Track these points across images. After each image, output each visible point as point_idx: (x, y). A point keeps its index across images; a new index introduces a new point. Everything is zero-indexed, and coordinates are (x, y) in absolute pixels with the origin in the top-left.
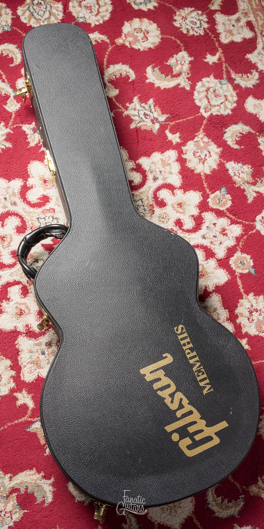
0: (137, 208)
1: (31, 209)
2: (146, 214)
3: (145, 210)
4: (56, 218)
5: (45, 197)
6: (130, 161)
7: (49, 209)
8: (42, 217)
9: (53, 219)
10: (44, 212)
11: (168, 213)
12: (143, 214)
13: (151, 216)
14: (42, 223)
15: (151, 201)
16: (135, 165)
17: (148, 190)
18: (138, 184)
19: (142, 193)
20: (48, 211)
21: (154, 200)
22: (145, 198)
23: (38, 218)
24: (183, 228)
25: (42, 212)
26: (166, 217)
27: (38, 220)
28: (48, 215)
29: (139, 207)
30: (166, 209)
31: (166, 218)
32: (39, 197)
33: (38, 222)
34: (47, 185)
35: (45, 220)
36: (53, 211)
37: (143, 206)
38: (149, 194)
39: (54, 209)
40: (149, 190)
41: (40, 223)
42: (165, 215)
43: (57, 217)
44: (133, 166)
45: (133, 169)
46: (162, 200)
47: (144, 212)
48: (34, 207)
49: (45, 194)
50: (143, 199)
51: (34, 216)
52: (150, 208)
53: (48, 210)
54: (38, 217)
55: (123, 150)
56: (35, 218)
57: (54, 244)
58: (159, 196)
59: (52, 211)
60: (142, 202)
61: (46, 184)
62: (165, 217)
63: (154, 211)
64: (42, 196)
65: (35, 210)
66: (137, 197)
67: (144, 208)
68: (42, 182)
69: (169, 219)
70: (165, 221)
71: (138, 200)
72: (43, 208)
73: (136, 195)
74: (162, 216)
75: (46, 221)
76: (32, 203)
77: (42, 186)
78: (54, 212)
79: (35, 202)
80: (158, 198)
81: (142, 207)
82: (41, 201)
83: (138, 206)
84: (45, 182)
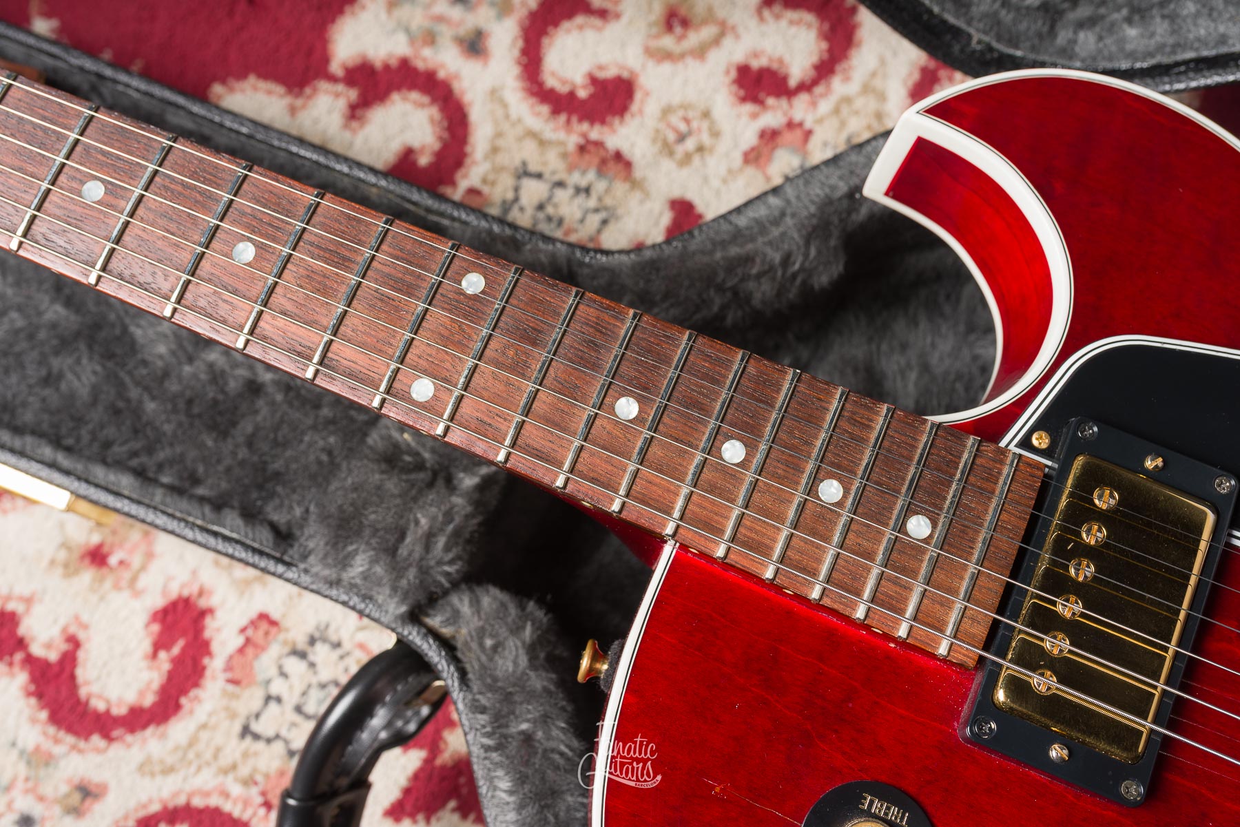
0: (549, 219)
1: (179, 729)
2: (608, 201)
3: (587, 191)
4: (312, 641)
5: (170, 618)
6: (309, 97)
7: (240, 641)
8: (257, 703)
9: (302, 655)
10: (237, 675)
11: (676, 100)
12: (596, 210)
13: (635, 184)
14: (284, 733)
15: (561, 135)
16: (340, 87)
17: (500, 113)
18: (440, 138)
19: (495, 150)
20: (250, 651)
21: (568, 121)
22: (529, 153)
23: (246, 731)
24: (793, 82)
25: (230, 688)
26: (687, 121)
27: (256, 737)
28: (266, 664)
29: (550, 210)
30: (647, 94)
31: (695, 124)
32: (146, 646)
33: (260, 746)
34: (121, 563)
35: (279, 700)
36: (264, 626)
37: (560, 184)
38: (519, 120)
39: (263, 616)
40: (505, 106)
41: (277, 737)
42: (676, 120)
43: (309, 627)
44: (341, 104)
45: (356, 112)
46: (594, 81)
47: (592, 203)
48: (178, 707)
49: (159, 602)
50: (524, 164)
51: (219, 739)
52: (596, 161)
53: (241, 651)
54: (237, 727)
55: (232, 90)
56: (234, 748)
57: (434, 748)
58: (564, 82)
59: (261, 633)
60: (539, 176)
61: (113, 560)
62: (683, 127)
63: (618, 156)
64: (156, 628)
65: (191, 712)
66: (493, 183)
67: (570, 191)
68: (88, 575)
69: (706, 114)
70: (706, 139)
71: (517, 189)
72: (215, 665)
73: (484, 181)
74: (671, 137)
75: (291, 700)
76: (149, 700)
77: (108, 584)
78: (274, 630)
79: (156, 685)
80: (572, 94)
81: (562, 195)
82: (176, 650)
83: (541, 207)
84: (97, 557)
